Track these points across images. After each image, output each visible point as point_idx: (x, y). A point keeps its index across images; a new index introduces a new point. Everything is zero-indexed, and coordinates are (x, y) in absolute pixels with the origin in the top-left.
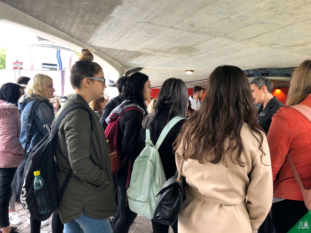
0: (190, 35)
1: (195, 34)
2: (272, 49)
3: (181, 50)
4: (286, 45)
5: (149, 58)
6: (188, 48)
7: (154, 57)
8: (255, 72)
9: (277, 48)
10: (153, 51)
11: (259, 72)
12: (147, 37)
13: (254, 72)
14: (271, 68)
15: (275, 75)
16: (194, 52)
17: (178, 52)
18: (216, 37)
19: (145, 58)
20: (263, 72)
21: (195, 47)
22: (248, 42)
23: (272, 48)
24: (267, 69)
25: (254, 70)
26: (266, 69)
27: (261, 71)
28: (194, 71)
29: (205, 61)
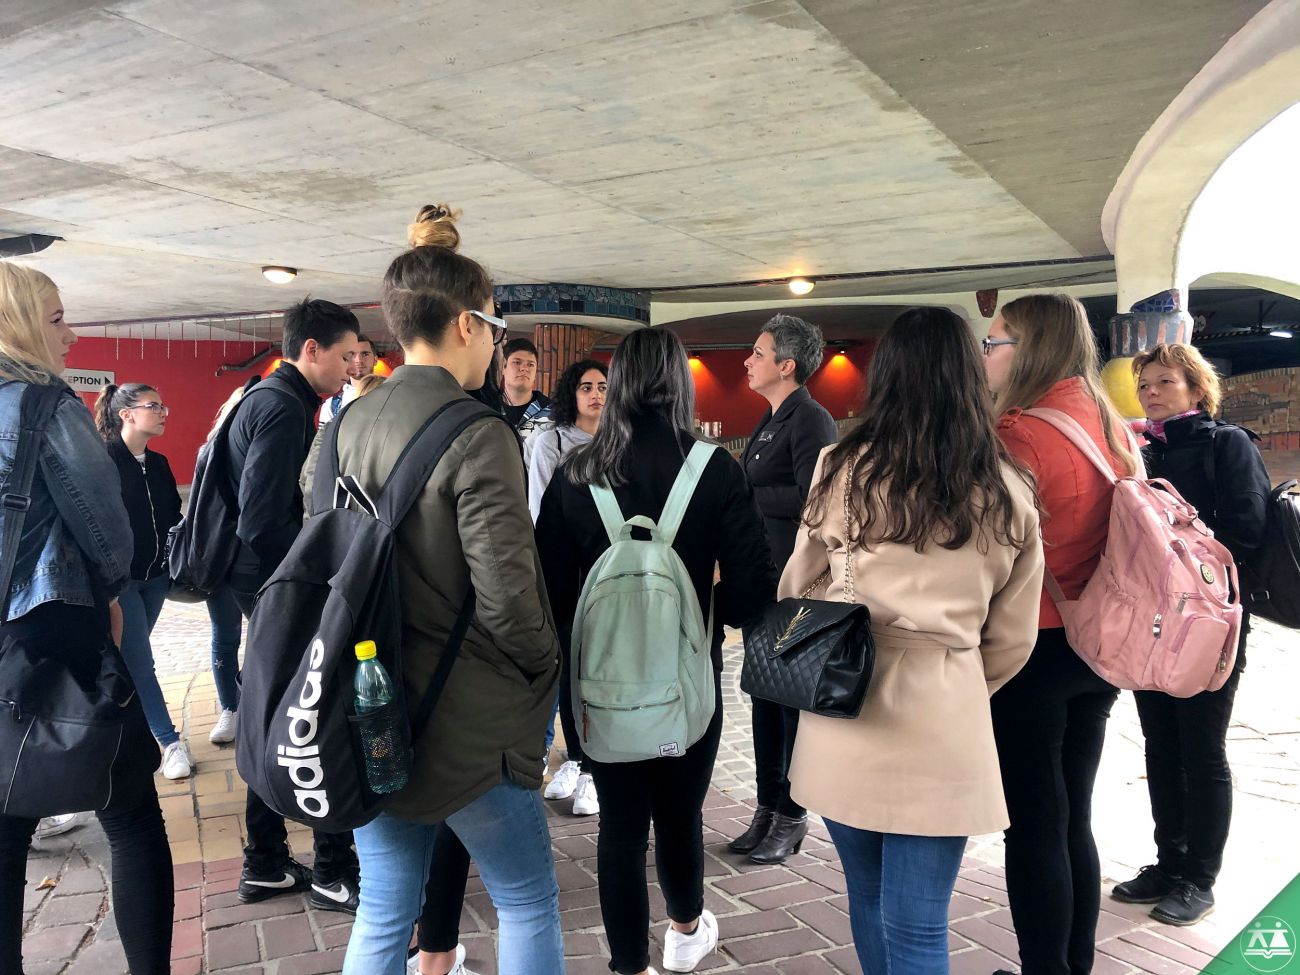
0: (399, 141)
1: (423, 137)
2: (639, 224)
3: (311, 188)
4: (687, 218)
5: (135, 199)
6: (350, 182)
7: (166, 200)
8: (539, 295)
9: (655, 223)
10: (183, 172)
11: (550, 297)
12: (207, 116)
13: (534, 296)
14: (591, 286)
15: (601, 311)
16: (362, 199)
17: (294, 193)
18: (488, 159)
19: (115, 198)
20: (565, 297)
21: (380, 183)
22: (582, 192)
23: (642, 220)
24: (579, 288)
25: (534, 286)
26: (574, 286)
27: (559, 292)
28: (301, 270)
29: (381, 238)
